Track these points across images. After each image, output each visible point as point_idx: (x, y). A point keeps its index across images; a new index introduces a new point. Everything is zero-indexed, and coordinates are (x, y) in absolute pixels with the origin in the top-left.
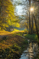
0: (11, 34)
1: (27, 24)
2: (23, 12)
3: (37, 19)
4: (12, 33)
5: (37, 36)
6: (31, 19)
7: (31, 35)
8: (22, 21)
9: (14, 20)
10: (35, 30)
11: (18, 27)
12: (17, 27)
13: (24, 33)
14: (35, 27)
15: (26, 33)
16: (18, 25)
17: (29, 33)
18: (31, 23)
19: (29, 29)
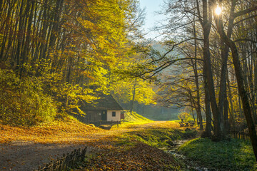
0: (109, 140)
1: (191, 86)
2: (173, 25)
3: (249, 60)
4: (113, 131)
5: (247, 150)
6: (214, 61)
7: (214, 147)
8: (168, 71)
9: (127, 65)
10: (240, 120)
11: (148, 101)
12: (141, 100)
13: (177, 134)
14: (235, 101)
15: (188, 135)
16: (146, 93)
17: (206, 135)
18: (216, 80)
19: (203, 112)
